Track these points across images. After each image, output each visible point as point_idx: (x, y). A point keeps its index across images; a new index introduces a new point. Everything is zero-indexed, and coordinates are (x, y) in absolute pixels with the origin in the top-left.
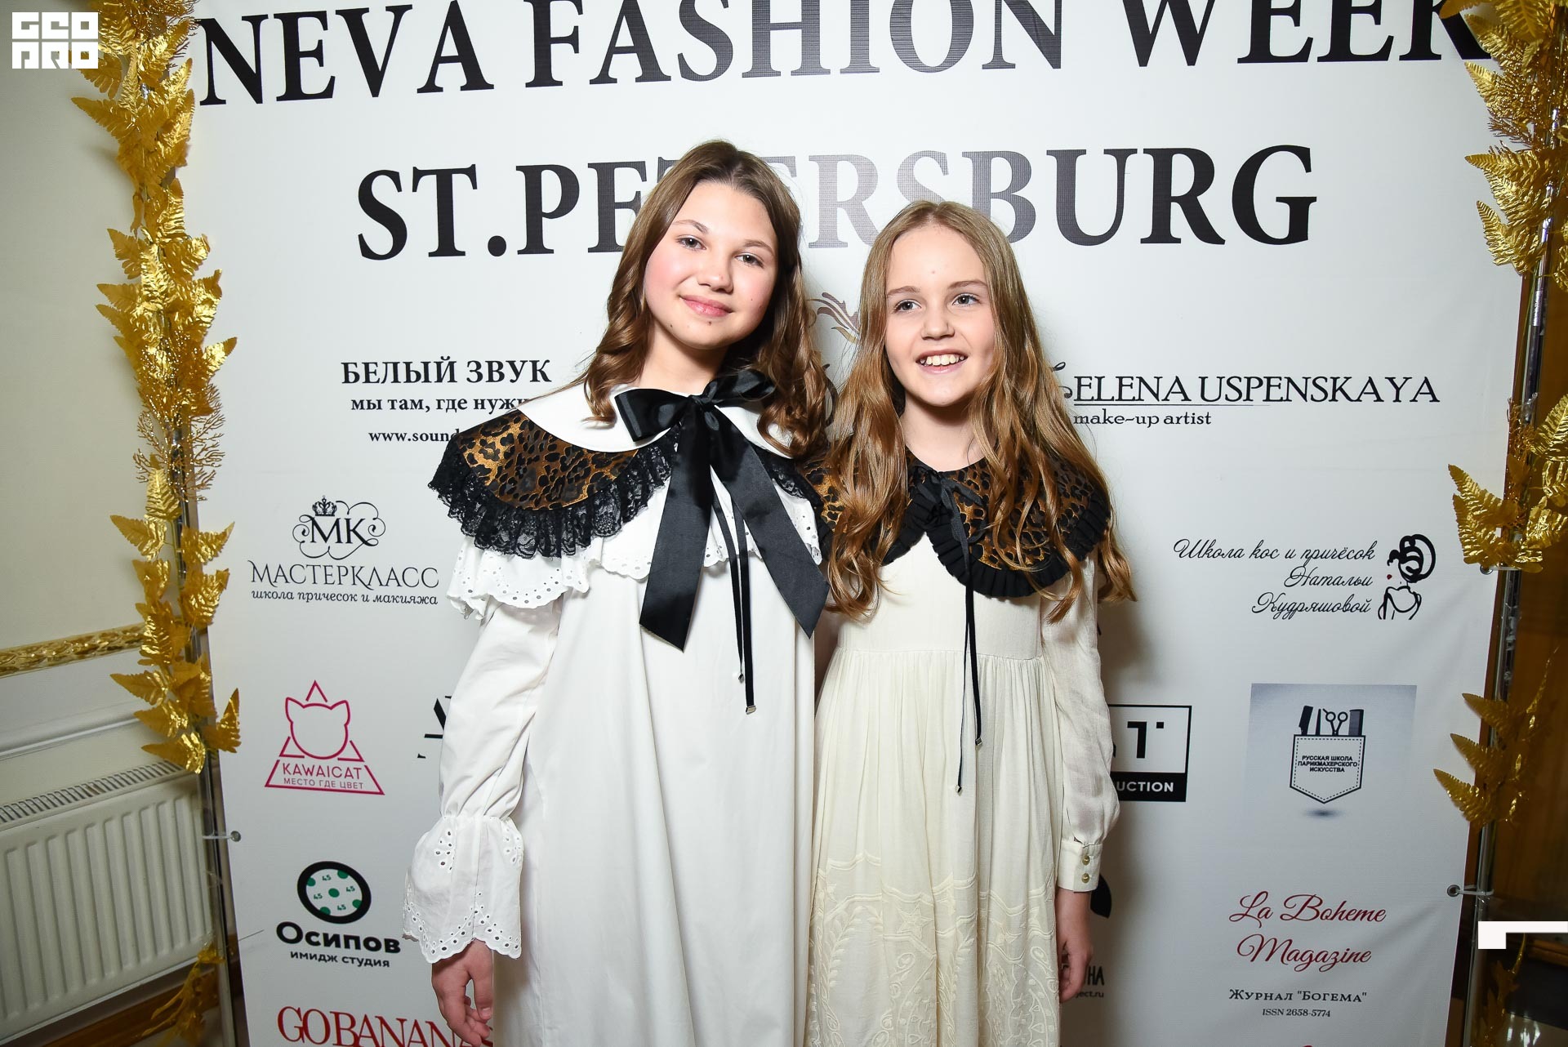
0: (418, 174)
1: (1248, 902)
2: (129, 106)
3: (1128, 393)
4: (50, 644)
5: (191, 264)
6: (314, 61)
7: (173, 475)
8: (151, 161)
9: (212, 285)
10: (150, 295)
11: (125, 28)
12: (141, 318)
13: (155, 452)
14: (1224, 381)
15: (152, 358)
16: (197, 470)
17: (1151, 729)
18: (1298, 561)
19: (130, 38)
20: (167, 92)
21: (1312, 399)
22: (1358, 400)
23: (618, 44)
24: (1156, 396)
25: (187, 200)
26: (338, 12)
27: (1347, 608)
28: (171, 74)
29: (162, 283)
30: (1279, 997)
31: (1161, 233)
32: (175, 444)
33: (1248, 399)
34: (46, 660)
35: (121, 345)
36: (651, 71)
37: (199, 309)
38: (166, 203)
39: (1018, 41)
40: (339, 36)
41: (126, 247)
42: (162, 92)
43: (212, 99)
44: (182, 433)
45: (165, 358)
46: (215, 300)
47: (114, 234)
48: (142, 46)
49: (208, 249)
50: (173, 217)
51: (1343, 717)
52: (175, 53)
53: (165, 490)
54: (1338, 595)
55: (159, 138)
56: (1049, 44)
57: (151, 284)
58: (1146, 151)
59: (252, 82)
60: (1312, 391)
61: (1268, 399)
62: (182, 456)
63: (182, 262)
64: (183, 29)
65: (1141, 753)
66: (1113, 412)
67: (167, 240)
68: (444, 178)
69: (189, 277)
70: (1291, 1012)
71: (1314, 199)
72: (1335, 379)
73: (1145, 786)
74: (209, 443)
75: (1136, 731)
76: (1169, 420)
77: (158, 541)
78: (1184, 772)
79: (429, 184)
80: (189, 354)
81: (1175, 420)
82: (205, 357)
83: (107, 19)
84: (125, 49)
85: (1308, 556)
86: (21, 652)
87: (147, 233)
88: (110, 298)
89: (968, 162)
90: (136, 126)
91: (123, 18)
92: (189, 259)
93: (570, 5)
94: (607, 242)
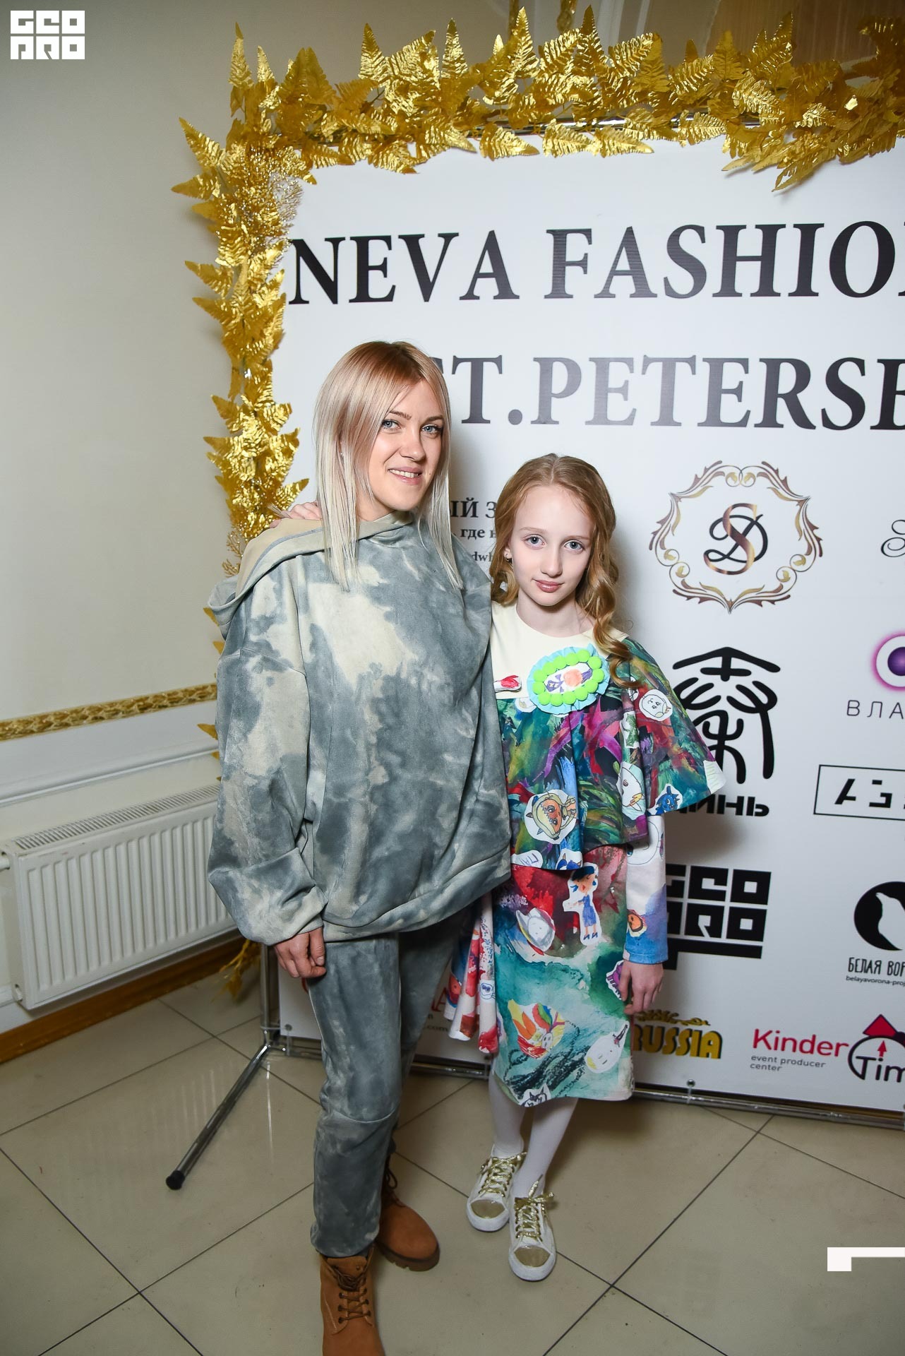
0: (457, 361)
2: (236, 302)
5: (278, 423)
6: (380, 273)
9: (292, 438)
10: (248, 445)
11: (237, 246)
23: (618, 269)
25: (276, 375)
26: (400, 237)
29: (257, 436)
35: (219, 483)
36: (643, 290)
37: (282, 457)
38: (264, 378)
40: (400, 257)
41: (226, 408)
43: (298, 300)
46: (293, 450)
47: (216, 399)
48: (250, 259)
49: (291, 411)
50: (267, 388)
57: (250, 437)
59: (330, 288)
63: (271, 422)
64: (280, 247)
67: (260, 405)
68: (477, 365)
69: (275, 432)
79: (466, 369)
80: (274, 490)
82: (285, 492)
83: (224, 239)
84: (237, 262)
87: (244, 398)
88: (215, 447)
89: (882, 366)
90: (242, 320)
91: (237, 239)
92: (276, 419)
93: (582, 237)
94: (600, 417)
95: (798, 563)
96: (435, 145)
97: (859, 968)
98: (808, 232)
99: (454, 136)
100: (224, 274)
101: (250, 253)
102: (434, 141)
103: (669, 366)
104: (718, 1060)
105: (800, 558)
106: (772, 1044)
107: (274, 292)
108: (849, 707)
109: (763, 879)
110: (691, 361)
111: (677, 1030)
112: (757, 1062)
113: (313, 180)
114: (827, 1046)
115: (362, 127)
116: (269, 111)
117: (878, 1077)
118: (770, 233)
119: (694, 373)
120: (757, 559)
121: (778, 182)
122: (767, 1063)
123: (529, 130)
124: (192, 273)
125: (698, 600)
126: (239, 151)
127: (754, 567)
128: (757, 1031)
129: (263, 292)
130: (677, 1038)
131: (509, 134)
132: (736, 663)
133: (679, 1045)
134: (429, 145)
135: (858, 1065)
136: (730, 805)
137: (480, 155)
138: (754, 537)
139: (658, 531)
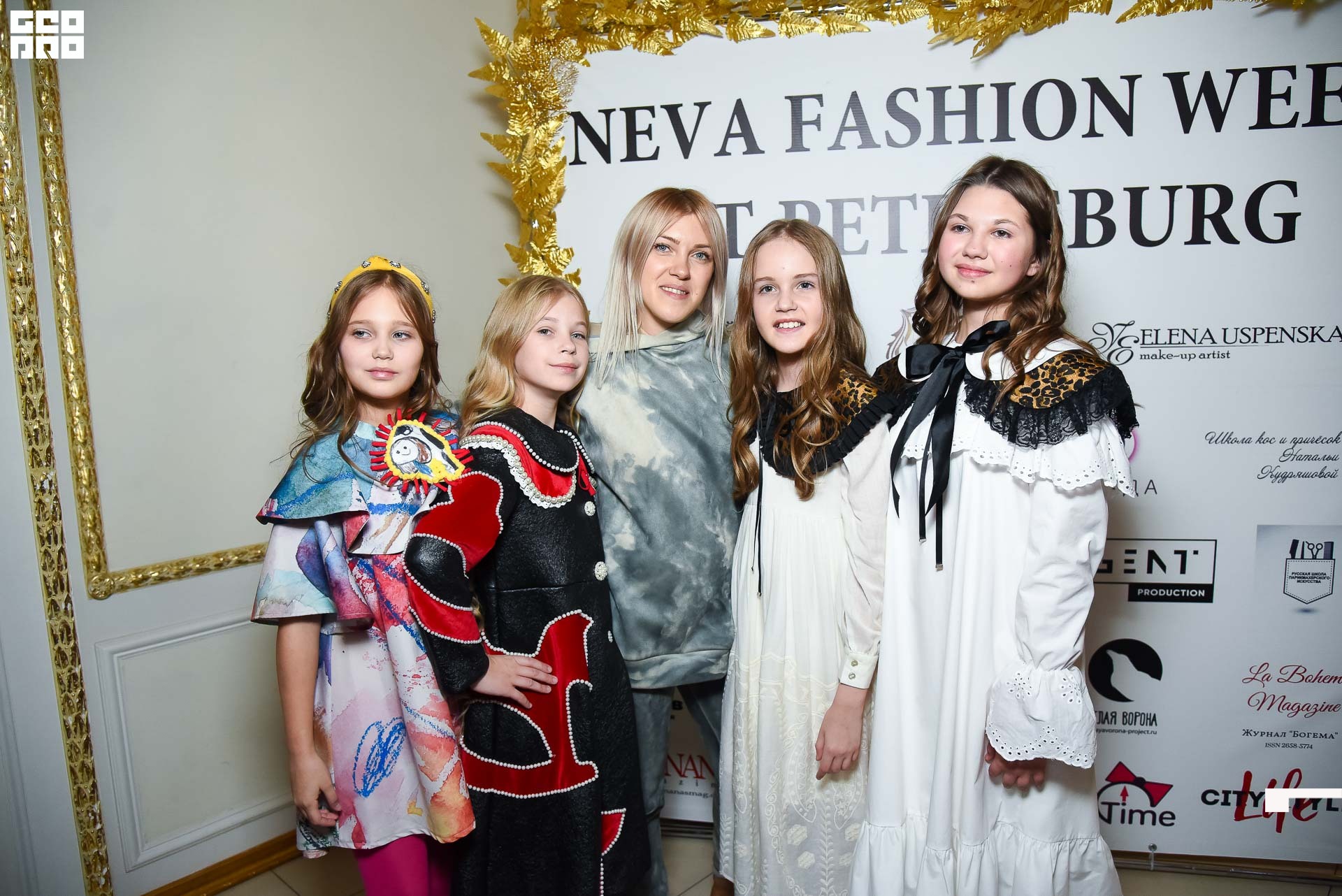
1: (1255, 670)
2: (525, 167)
3: (1175, 340)
5: (562, 265)
6: (646, 137)
9: (575, 277)
14: (1239, 331)
17: (1190, 556)
18: (1288, 445)
19: (529, 125)
20: (549, 158)
21: (1298, 341)
22: (1329, 341)
23: (846, 125)
24: (1194, 341)
25: (559, 226)
26: (662, 107)
27: (1321, 475)
28: (550, 146)
30: (1277, 734)
31: (1198, 238)
33: (1255, 341)
36: (868, 141)
38: (550, 227)
39: (1105, 120)
40: (662, 121)
41: (519, 255)
42: (546, 158)
43: (577, 161)
47: (508, 247)
48: (536, 130)
49: (572, 255)
50: (550, 236)
51: (1319, 547)
54: (1315, 467)
56: (1126, 122)
58: (1188, 187)
59: (604, 150)
60: (1298, 335)
61: (1268, 342)
63: (557, 264)
64: (561, 118)
65: (1183, 571)
66: (1165, 351)
67: (547, 250)
68: (731, 209)
70: (1285, 746)
71: (1299, 214)
72: (1313, 328)
73: (1185, 593)
75: (1179, 556)
76: (1202, 356)
78: (1211, 583)
81: (1206, 356)
83: (514, 114)
84: (526, 132)
85: (1295, 442)
87: (532, 245)
89: (1073, 196)
90: (530, 180)
91: (524, 113)
92: (560, 261)
93: (815, 101)
96: (688, 32)
98: (1003, 90)
99: (705, 24)
100: (514, 142)
101: (535, 124)
102: (688, 29)
103: (894, 203)
107: (556, 156)
110: (913, 199)
113: (587, 64)
115: (627, 19)
116: (550, 10)
117: (1123, 821)
118: (971, 92)
119: (915, 208)
121: (974, 51)
123: (767, 17)
124: (487, 143)
126: (525, 42)
129: (547, 156)
131: (750, 21)
134: (684, 32)
135: (1105, 811)
137: (726, 38)
139: (893, 343)
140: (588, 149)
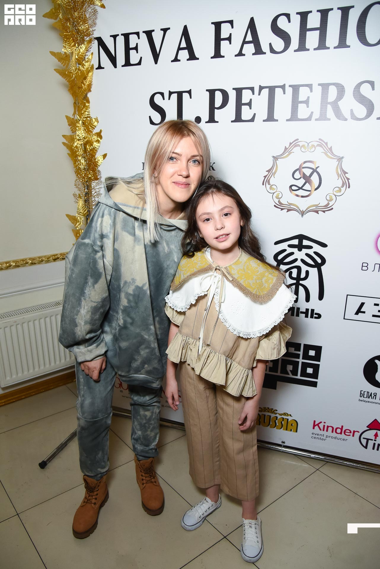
0: (171, 93)
2: (72, 71)
4: (46, 256)
5: (92, 127)
6: (135, 51)
7: (85, 201)
8: (80, 91)
9: (99, 135)
10: (79, 139)
11: (71, 42)
12: (76, 147)
13: (80, 193)
15: (80, 161)
16: (93, 199)
19: (73, 46)
20: (85, 65)
23: (246, 40)
25: (91, 105)
26: (144, 32)
28: (86, 58)
29: (83, 135)
32: (86, 190)
34: (44, 261)
35: (70, 156)
36: (259, 51)
37: (95, 143)
38: (85, 106)
40: (143, 42)
41: (71, 122)
42: (83, 65)
43: (100, 67)
44: (89, 187)
45: (84, 160)
46: (100, 140)
47: (67, 117)
48: (77, 49)
49: (98, 122)
50: (87, 111)
52: (87, 51)
53: (83, 206)
55: (82, 83)
57: (80, 135)
59: (113, 60)
62: (88, 195)
63: (90, 127)
64: (90, 41)
67: (85, 119)
68: (180, 94)
69: (92, 132)
74: (97, 190)
77: (80, 223)
79: (174, 97)
80: (92, 159)
82: (96, 160)
84: (71, 50)
86: (37, 258)
87: (78, 116)
88: (66, 140)
90: (75, 78)
91: (71, 38)
92: (92, 125)
93: (229, 25)
94: (238, 118)
95: (337, 191)
97: (365, 396)
98: (345, 12)
100: (67, 56)
101: (77, 46)
103: (272, 90)
104: (296, 433)
105: (338, 189)
106: (322, 428)
107: (89, 64)
108: (362, 266)
109: (318, 349)
111: (277, 417)
112: (314, 436)
113: (104, 8)
114: (349, 431)
117: (373, 449)
118: (324, 14)
120: (316, 189)
122: (319, 437)
124: (53, 58)
125: (286, 210)
127: (315, 194)
128: (315, 421)
130: (277, 421)
132: (305, 243)
133: (277, 424)
135: (364, 442)
136: (302, 313)
138: (315, 179)
139: (267, 176)
140: (105, 61)
